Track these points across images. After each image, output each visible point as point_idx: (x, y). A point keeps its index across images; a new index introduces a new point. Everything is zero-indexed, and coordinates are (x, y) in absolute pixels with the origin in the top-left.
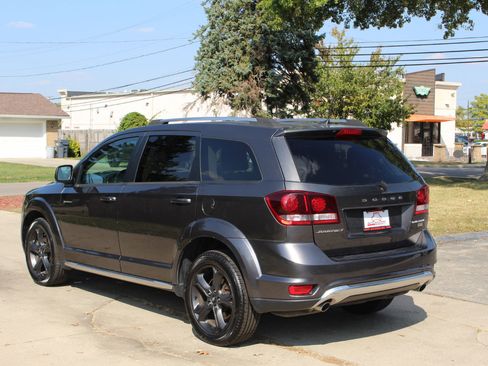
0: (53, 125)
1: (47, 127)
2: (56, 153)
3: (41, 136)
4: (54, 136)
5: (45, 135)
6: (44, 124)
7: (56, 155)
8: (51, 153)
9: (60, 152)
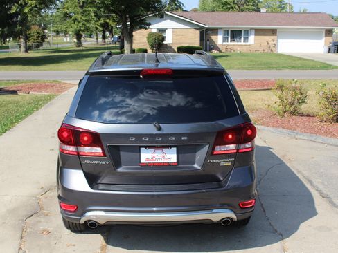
0: (329, 32)
1: (326, 34)
2: (329, 49)
3: (321, 39)
4: (330, 39)
5: (324, 39)
6: (324, 32)
7: (329, 51)
8: (327, 50)
9: (332, 50)
